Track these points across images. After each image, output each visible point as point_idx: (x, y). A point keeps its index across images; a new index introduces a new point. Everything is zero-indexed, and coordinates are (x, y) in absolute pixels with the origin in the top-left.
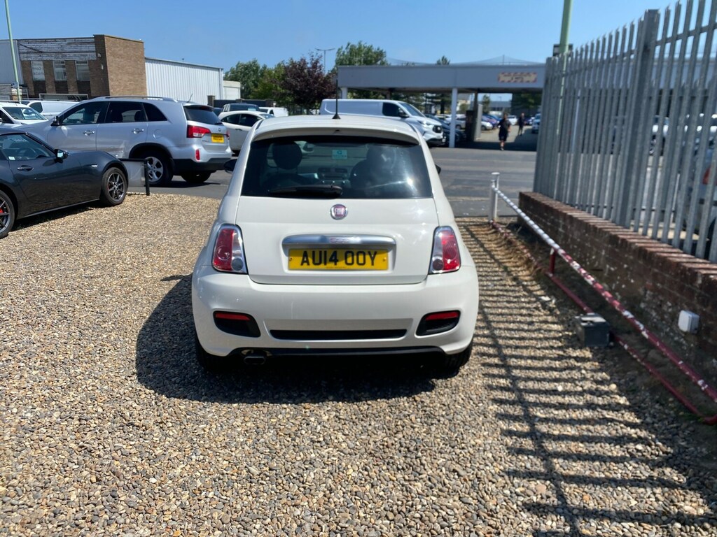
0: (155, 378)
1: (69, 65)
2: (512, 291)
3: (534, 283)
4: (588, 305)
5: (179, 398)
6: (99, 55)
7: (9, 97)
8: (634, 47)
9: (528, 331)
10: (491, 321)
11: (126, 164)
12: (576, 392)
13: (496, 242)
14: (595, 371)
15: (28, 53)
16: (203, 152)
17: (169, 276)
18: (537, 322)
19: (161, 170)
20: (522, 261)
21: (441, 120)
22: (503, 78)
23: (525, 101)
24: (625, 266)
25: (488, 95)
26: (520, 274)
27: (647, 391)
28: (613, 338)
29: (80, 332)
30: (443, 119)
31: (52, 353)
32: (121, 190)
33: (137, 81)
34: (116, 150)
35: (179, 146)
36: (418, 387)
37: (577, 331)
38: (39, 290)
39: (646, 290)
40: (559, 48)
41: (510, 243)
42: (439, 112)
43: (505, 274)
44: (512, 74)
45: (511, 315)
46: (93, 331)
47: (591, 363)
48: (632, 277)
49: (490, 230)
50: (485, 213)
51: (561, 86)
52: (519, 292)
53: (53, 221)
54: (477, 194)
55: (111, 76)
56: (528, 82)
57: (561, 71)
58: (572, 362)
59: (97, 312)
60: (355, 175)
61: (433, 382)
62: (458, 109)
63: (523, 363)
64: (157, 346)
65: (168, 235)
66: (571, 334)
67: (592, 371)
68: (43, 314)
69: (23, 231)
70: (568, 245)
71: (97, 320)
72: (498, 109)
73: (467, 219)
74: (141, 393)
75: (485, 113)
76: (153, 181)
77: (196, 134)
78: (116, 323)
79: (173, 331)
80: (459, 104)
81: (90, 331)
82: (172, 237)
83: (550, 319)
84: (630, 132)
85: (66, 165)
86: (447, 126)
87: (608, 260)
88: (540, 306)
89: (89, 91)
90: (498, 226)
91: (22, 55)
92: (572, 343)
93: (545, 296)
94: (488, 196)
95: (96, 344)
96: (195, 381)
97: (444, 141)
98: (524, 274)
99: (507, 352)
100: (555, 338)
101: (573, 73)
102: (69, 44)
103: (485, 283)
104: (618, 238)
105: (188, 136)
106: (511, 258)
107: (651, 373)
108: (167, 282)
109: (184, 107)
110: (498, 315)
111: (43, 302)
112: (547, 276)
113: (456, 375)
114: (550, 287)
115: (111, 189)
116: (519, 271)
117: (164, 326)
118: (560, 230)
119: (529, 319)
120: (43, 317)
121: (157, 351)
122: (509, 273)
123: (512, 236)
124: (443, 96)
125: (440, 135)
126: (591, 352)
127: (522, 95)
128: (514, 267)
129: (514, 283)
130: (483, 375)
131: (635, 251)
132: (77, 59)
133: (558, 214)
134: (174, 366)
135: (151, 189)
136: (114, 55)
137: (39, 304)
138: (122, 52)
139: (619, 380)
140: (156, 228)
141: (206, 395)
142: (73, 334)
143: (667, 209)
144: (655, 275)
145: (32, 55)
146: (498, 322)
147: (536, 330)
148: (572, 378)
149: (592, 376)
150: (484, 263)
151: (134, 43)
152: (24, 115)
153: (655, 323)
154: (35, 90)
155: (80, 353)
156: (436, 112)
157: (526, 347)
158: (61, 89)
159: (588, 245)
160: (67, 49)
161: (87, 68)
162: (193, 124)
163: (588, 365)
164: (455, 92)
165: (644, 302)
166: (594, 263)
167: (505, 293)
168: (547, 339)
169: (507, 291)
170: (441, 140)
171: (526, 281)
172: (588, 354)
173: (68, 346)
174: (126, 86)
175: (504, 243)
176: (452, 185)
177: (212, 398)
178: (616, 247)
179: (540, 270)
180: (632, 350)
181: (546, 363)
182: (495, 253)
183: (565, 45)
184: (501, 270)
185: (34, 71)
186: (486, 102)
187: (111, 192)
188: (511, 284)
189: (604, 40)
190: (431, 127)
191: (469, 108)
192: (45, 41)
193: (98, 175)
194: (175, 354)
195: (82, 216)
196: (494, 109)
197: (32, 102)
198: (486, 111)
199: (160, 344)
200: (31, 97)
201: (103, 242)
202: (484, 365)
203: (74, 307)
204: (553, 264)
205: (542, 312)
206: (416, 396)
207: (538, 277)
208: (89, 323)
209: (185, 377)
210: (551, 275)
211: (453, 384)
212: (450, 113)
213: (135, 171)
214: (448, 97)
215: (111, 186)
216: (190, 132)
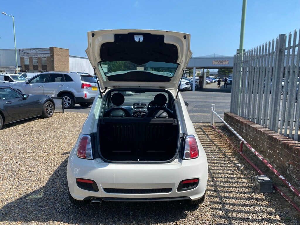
0: (49, 208)
1: (39, 59)
2: (223, 160)
3: (233, 156)
4: (260, 169)
5: (59, 221)
6: (51, 55)
7: (14, 71)
8: (274, 50)
9: (232, 183)
10: (214, 177)
11: (54, 100)
12: (259, 219)
13: (214, 135)
14: (267, 207)
15: (23, 54)
16: (88, 94)
17: (66, 152)
18: (236, 178)
19: (70, 102)
20: (227, 145)
21: (189, 80)
22: (214, 63)
23: (224, 71)
24: (278, 151)
25: (208, 69)
26: (227, 151)
27: (296, 220)
28: (274, 188)
29: (19, 182)
30: (190, 79)
31: (3, 194)
32: (51, 111)
33: (66, 64)
34: (52, 93)
35: (78, 92)
36: (178, 216)
37: (256, 183)
38: (6, 159)
39: (289, 164)
40: (239, 51)
41: (221, 136)
42: (188, 76)
43: (219, 152)
44: (219, 61)
45: (223, 174)
46: (25, 181)
47: (265, 202)
48: (282, 157)
49: (212, 129)
50: (209, 121)
51: (241, 67)
52: (226, 161)
53: (20, 125)
54: (205, 112)
55: (55, 63)
56: (225, 64)
57: (241, 60)
58: (255, 201)
59: (29, 171)
60: (150, 107)
61: (186, 213)
62: (196, 75)
63: (230, 201)
64: (54, 190)
65: (69, 131)
66: (253, 185)
67: (265, 206)
68: (4, 172)
69: (6, 130)
70: (248, 139)
71: (28, 175)
72: (213, 75)
73: (201, 124)
74: (40, 218)
75: (207, 77)
76: (66, 106)
77: (85, 87)
78: (37, 177)
79: (63, 182)
80: (196, 73)
81: (24, 181)
82: (70, 133)
83: (242, 176)
84: (275, 88)
85: (27, 101)
86: (191, 82)
87: (268, 147)
88: (237, 169)
89: (46, 69)
90: (215, 127)
91: (21, 55)
92: (254, 190)
93: (238, 163)
94: (210, 113)
95: (25, 189)
96: (68, 211)
97: (190, 88)
98: (228, 152)
99: (222, 194)
100: (245, 187)
101: (247, 61)
102: (40, 50)
103: (210, 156)
104: (273, 137)
105: (82, 88)
106: (222, 143)
107: (297, 210)
108: (64, 155)
109: (81, 76)
110: (217, 174)
111: (6, 165)
112: (239, 153)
113: (197, 209)
114: (241, 159)
115: (47, 111)
116: (226, 150)
117: (59, 179)
118: (244, 131)
119: (232, 176)
120: (4, 173)
121: (53, 193)
122: (221, 151)
123: (221, 133)
124: (189, 70)
125: (189, 86)
126: (264, 195)
127: (223, 69)
128: (223, 148)
129: (224, 156)
130: (211, 208)
131: (282, 144)
132: (42, 56)
133: (243, 124)
134: (60, 202)
135: (65, 110)
136: (57, 54)
137: (4, 166)
138: (60, 53)
139: (281, 213)
140: (64, 128)
141: (72, 219)
142: (16, 183)
143: (291, 120)
144: (294, 157)
145: (25, 55)
146: (217, 178)
147: (235, 182)
148: (256, 211)
149: (266, 210)
150: (209, 146)
151: (65, 50)
152: (19, 78)
153: (296, 182)
154: (25, 68)
155: (16, 194)
156: (187, 76)
157: (231, 192)
158: (35, 68)
159: (258, 139)
160: (39, 52)
161: (46, 60)
162: (84, 83)
163: (263, 203)
164: (194, 68)
165: (289, 170)
166: (261, 148)
167: (220, 162)
168: (241, 187)
169: (220, 160)
170: (189, 88)
171: (229, 155)
172: (263, 197)
173: (12, 190)
174: (61, 67)
175: (218, 136)
176: (194, 107)
177: (75, 221)
178: (272, 142)
179: (236, 150)
180: (285, 196)
181: (242, 202)
182: (214, 141)
183: (242, 50)
184: (218, 149)
185: (25, 61)
186: (208, 72)
187: (47, 112)
188: (222, 157)
189: (260, 47)
190: (185, 83)
191: (200, 75)
192: (30, 49)
193: (42, 105)
194: (61, 195)
195: (33, 122)
196: (211, 75)
197: (23, 73)
198: (207, 76)
199: (55, 189)
200: (23, 71)
201: (40, 135)
202: (211, 202)
203: (19, 168)
204: (242, 147)
205: (238, 172)
206: (177, 221)
207: (235, 154)
208: (24, 177)
209: (63, 209)
210: (241, 153)
211: (196, 214)
212: (193, 77)
213: (58, 103)
214: (192, 70)
215: (47, 109)
216: (83, 86)
